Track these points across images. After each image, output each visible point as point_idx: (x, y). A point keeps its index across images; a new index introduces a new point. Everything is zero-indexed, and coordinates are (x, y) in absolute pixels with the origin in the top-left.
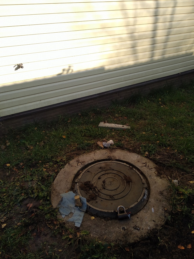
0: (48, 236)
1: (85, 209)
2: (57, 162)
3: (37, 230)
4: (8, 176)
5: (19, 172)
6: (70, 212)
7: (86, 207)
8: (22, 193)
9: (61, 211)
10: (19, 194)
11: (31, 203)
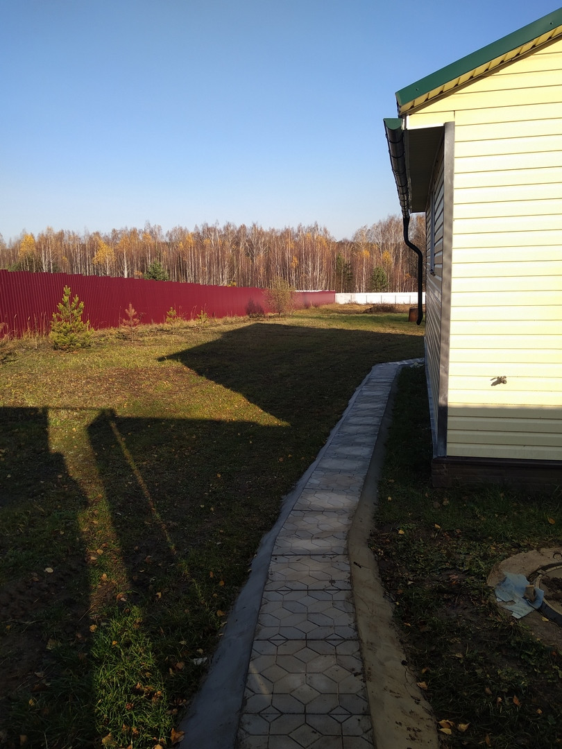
0: (467, 611)
1: (537, 606)
2: (520, 546)
3: (454, 601)
4: (432, 539)
5: (450, 540)
6: (511, 599)
7: (540, 605)
8: (447, 562)
9: (497, 593)
10: (442, 561)
11: (456, 575)
